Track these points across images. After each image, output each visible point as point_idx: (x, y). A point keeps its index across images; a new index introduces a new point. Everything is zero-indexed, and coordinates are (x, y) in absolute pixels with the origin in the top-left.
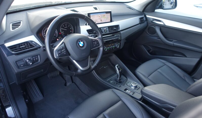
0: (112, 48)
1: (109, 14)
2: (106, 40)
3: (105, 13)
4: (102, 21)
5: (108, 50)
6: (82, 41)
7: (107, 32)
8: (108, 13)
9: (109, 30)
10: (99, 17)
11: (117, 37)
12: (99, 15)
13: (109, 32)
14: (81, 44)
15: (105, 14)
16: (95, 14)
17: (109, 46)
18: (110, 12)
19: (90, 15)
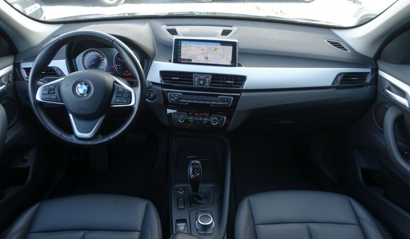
0: (201, 122)
1: (231, 48)
2: (190, 101)
3: (219, 44)
4: (207, 59)
5: (187, 121)
6: (86, 84)
7: (203, 84)
8: (228, 45)
9: (212, 82)
10: (203, 50)
11: (221, 102)
12: (203, 45)
13: (211, 85)
14: (81, 88)
15: (218, 46)
16: (192, 42)
17: (195, 115)
18: (234, 44)
19: (181, 43)
